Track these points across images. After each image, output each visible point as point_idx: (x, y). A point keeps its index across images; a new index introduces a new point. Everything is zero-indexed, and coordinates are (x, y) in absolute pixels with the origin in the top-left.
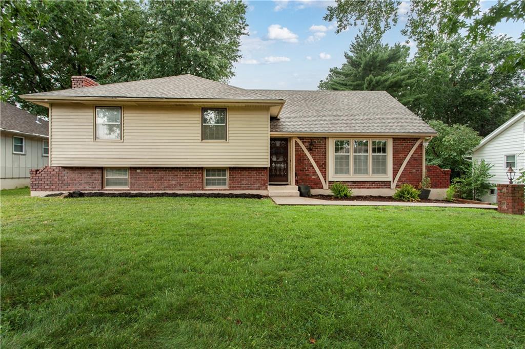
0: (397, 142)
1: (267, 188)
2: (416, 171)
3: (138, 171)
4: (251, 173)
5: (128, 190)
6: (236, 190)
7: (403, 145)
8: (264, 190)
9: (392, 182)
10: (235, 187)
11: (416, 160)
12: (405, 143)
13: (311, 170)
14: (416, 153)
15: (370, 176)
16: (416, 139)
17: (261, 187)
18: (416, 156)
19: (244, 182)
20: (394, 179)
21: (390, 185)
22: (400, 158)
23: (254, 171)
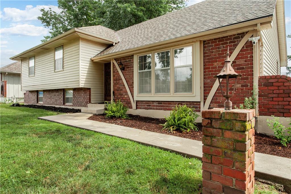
0: (210, 46)
2: (242, 86)
3: (45, 93)
7: (219, 48)
9: (202, 104)
10: (75, 104)
11: (243, 68)
12: (222, 44)
14: (241, 58)
15: (172, 95)
16: (243, 35)
18: (241, 62)
20: (205, 99)
21: (200, 108)
22: (216, 67)
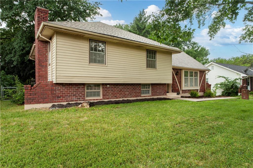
0: (200, 73)
1: (166, 94)
2: (204, 85)
3: (108, 86)
4: (160, 87)
5: (102, 99)
6: (155, 96)
8: (165, 95)
10: (154, 94)
13: (176, 85)
15: (194, 87)
17: (164, 94)
19: (158, 91)
21: (198, 91)
23: (161, 85)
